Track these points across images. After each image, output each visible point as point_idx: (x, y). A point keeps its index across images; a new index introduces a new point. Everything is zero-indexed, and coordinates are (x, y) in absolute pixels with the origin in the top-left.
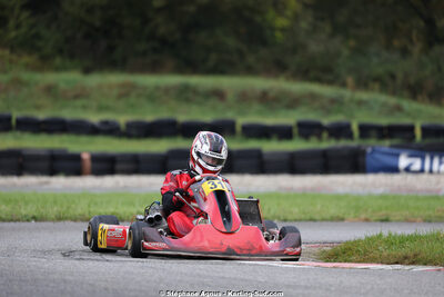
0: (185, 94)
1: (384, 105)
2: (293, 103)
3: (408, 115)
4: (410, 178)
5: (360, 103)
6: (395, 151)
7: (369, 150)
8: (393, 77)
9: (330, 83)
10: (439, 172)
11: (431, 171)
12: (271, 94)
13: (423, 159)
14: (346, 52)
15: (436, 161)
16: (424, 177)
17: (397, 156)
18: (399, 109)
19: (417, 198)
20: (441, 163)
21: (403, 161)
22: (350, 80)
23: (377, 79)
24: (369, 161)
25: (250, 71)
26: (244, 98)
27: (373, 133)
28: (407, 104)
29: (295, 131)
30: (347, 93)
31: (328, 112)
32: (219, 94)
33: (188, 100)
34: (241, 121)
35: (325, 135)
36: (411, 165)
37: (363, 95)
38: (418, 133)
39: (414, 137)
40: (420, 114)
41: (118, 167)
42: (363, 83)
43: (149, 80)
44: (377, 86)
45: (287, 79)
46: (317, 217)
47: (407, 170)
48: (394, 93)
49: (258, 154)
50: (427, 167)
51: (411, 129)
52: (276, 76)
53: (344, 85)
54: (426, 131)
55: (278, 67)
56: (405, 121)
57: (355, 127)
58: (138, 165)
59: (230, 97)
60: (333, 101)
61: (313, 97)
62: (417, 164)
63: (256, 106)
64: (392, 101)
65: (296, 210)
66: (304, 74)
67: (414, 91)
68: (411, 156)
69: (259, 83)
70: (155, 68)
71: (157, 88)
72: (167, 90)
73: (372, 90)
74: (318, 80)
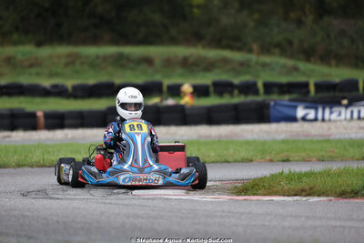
0: (120, 62)
1: (284, 66)
2: (209, 66)
3: (304, 74)
4: (306, 125)
5: (264, 65)
6: (294, 104)
7: (272, 103)
8: (290, 43)
9: (239, 49)
10: (330, 120)
11: (323, 120)
12: (191, 60)
13: (316, 109)
14: (251, 24)
15: (327, 111)
16: (318, 124)
17: (296, 107)
18: (296, 69)
19: (312, 142)
20: (331, 113)
21: (300, 112)
22: (255, 47)
23: (278, 45)
24: (273, 112)
25: (173, 41)
26: (169, 63)
27: (276, 90)
28: (302, 65)
29: (211, 89)
30: (253, 57)
31: (238, 73)
32: (148, 61)
33: (123, 67)
34: (167, 82)
35: (236, 92)
36: (307, 114)
37: (266, 59)
38: (312, 88)
39: (308, 92)
40: (314, 73)
41: (67, 122)
42: (266, 49)
43: (91, 51)
44: (277, 51)
45: (204, 47)
46: (230, 159)
47: (304, 119)
48: (292, 57)
49: (181, 109)
50: (320, 116)
51: (306, 85)
52: (194, 45)
53: (250, 51)
54: (319, 87)
55: (196, 38)
56: (301, 79)
57: (260, 85)
58: (83, 120)
59: (157, 62)
60: (242, 64)
61: (225, 61)
62: (311, 114)
63: (180, 70)
64: (290, 63)
65: (213, 154)
66: (218, 43)
67: (308, 54)
68: (306, 108)
69: (181, 51)
70: (95, 41)
71: (98, 57)
72: (105, 58)
73: (274, 54)
74: (230, 47)
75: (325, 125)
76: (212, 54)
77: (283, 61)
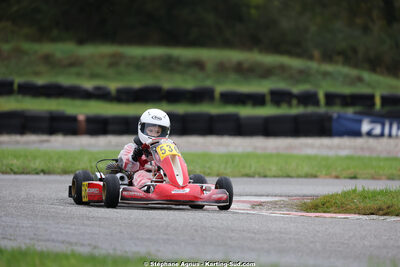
0: (169, 65)
1: (346, 76)
2: (266, 73)
3: (369, 85)
4: (372, 141)
5: (326, 74)
6: (358, 117)
7: (335, 116)
8: (355, 51)
9: (299, 55)
10: (397, 136)
11: (390, 135)
12: (246, 66)
13: (383, 125)
14: (313, 29)
15: (395, 126)
16: (384, 140)
17: (360, 121)
18: (360, 79)
19: (378, 159)
20: (398, 128)
21: (366, 127)
22: (316, 53)
23: (341, 53)
24: (335, 126)
25: (227, 44)
26: (222, 69)
27: (338, 101)
28: (367, 75)
29: (268, 98)
30: (314, 65)
31: (297, 82)
32: (199, 65)
33: (171, 70)
34: (220, 89)
35: (295, 102)
36: (372, 129)
37: (328, 68)
38: (378, 101)
39: (373, 104)
40: (380, 85)
41: (110, 127)
42: (328, 57)
43: (137, 52)
44: (340, 59)
45: (260, 52)
47: (369, 134)
48: (356, 66)
49: (235, 118)
50: (386, 131)
51: (371, 98)
52: (250, 49)
53: (311, 58)
54: (385, 100)
55: (253, 42)
57: (321, 96)
59: (210, 66)
60: (301, 72)
61: (283, 68)
62: (378, 130)
63: (233, 76)
64: (354, 72)
66: (276, 48)
67: (374, 64)
68: (373, 122)
69: (235, 56)
70: (142, 40)
71: (144, 58)
72: (153, 60)
73: (336, 63)
74: (289, 53)
75: (392, 142)
76: (269, 59)
77: (346, 70)
